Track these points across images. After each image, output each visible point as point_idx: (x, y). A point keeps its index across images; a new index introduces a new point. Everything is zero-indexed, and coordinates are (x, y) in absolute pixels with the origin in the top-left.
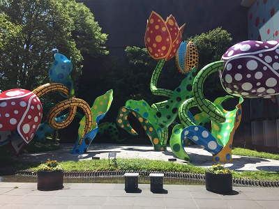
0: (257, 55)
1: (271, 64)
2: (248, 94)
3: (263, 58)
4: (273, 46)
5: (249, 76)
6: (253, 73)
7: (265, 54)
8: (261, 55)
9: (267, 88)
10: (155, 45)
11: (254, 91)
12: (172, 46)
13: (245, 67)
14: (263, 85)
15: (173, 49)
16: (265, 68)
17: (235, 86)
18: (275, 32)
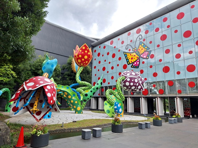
2: (132, 90)
5: (135, 84)
8: (138, 77)
10: (83, 60)
14: (137, 88)
16: (139, 82)
17: (129, 87)
18: (109, 62)
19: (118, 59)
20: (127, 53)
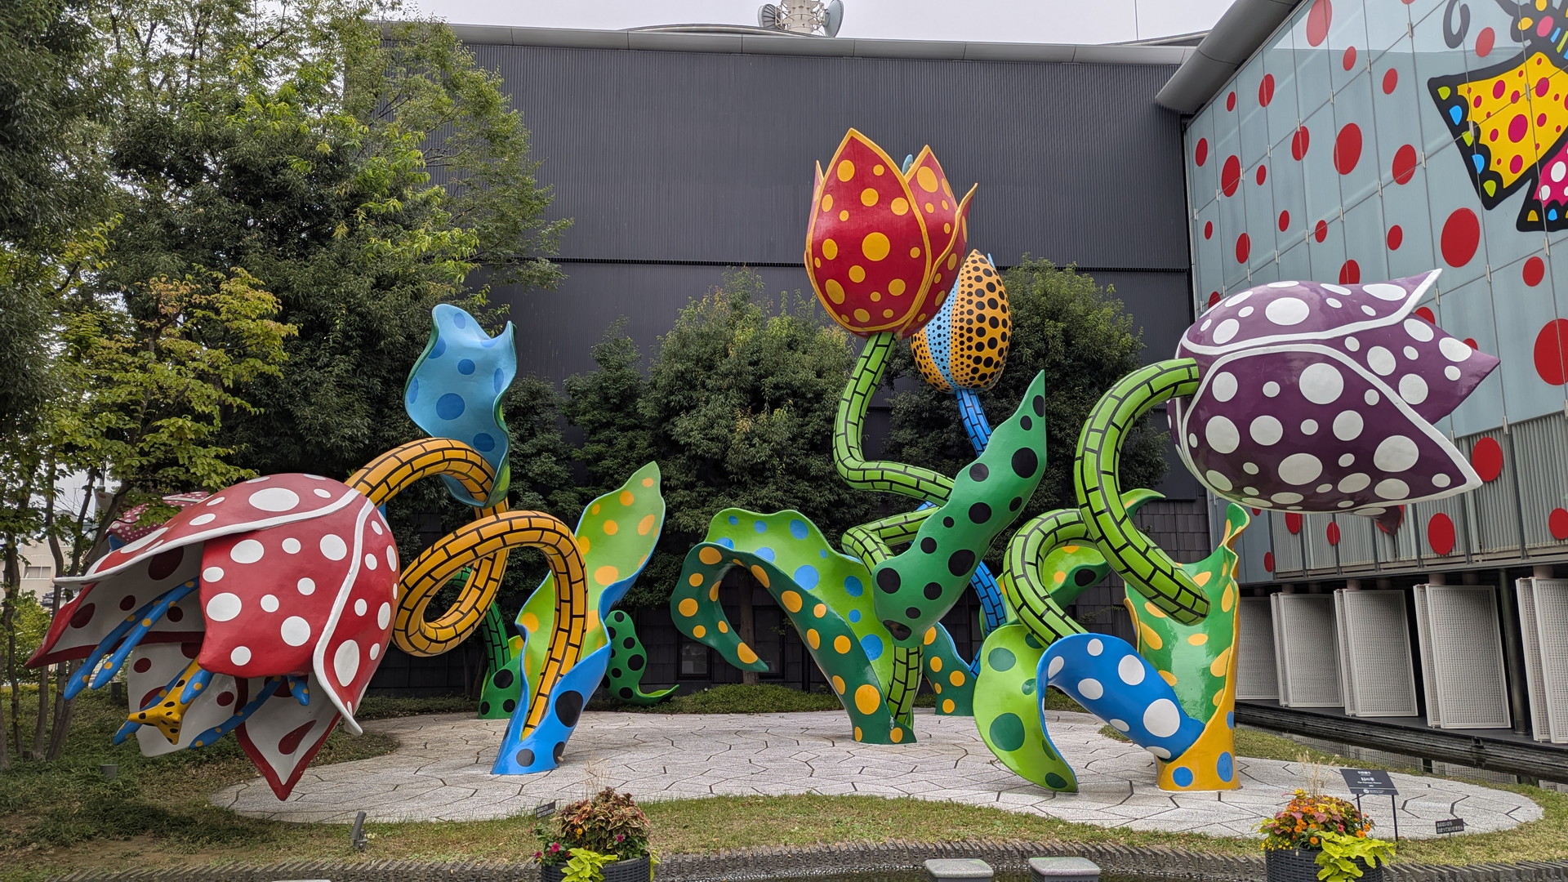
0: (1338, 343)
1: (1393, 380)
2: (1299, 498)
3: (1361, 357)
4: (1391, 307)
5: (1309, 427)
6: (1327, 415)
7: (1368, 339)
8: (1353, 345)
9: (1378, 476)
10: (857, 274)
11: (1325, 488)
12: (930, 276)
13: (1291, 390)
14: (1364, 463)
15: (935, 290)
16: (1371, 398)
17: (1251, 468)
18: (1313, 225)
19: (1388, 174)
20: (1462, 79)
